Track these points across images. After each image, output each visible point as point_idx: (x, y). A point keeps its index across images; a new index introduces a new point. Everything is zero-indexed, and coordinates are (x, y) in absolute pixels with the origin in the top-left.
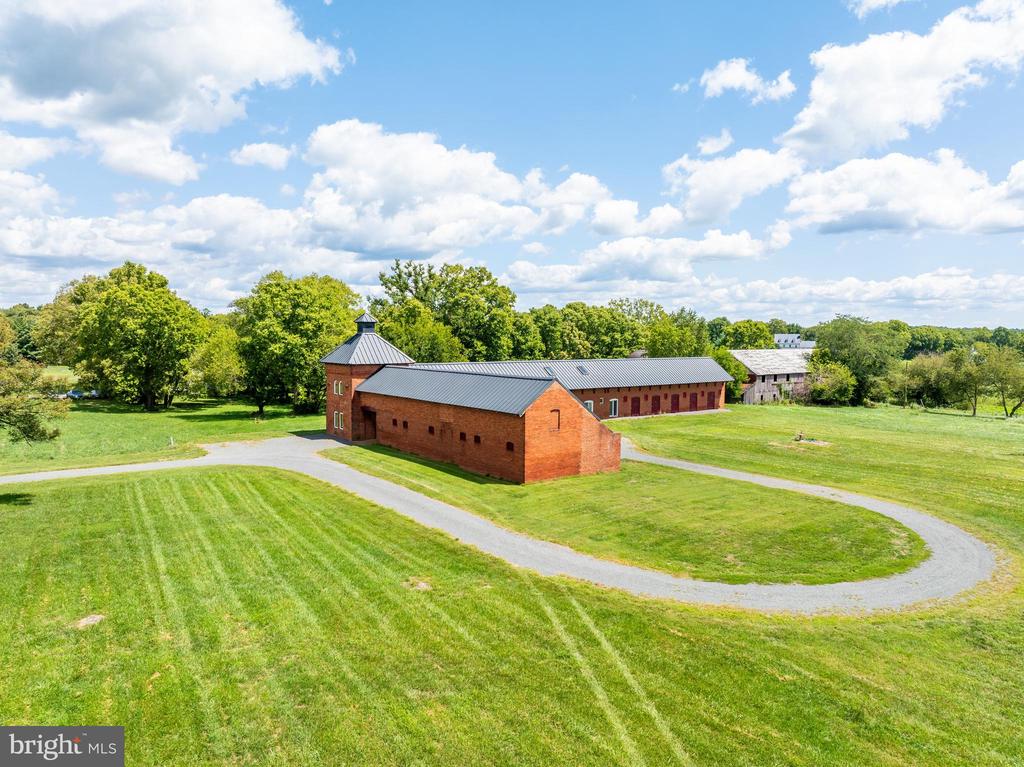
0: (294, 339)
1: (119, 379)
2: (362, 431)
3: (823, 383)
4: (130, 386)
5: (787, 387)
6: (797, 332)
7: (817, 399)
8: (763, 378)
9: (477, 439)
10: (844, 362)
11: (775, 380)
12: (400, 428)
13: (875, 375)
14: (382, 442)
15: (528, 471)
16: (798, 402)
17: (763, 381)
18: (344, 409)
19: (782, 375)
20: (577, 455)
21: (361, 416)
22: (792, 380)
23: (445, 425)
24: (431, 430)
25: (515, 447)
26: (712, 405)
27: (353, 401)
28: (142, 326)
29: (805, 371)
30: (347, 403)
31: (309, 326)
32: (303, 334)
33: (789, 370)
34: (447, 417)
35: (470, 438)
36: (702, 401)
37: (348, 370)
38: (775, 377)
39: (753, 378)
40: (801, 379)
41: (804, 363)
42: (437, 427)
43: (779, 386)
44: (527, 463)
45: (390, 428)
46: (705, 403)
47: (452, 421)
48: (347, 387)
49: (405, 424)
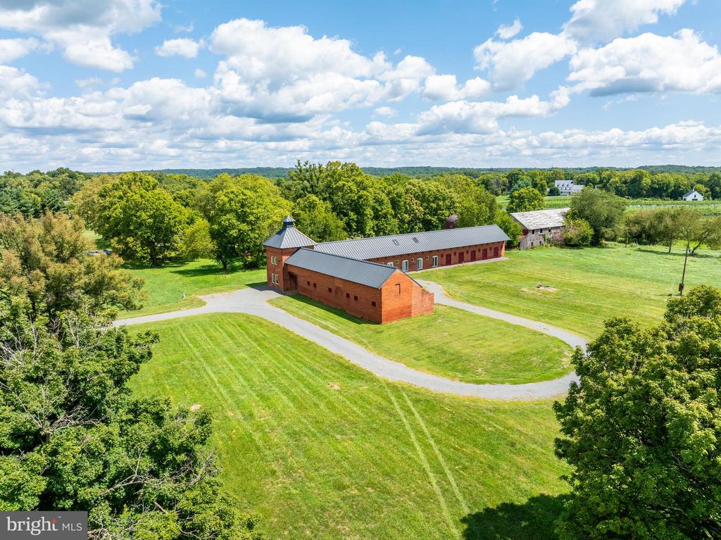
0: (244, 227)
1: (138, 249)
2: (289, 285)
3: (572, 233)
4: (145, 253)
5: (549, 236)
6: (571, 179)
7: (568, 244)
8: (533, 231)
9: (356, 298)
10: (587, 219)
11: (541, 232)
12: (311, 287)
13: (606, 227)
14: (302, 293)
15: (383, 317)
16: (556, 245)
17: (533, 233)
18: (278, 273)
19: (546, 229)
20: (410, 307)
21: (288, 277)
22: (553, 231)
23: (338, 288)
24: (330, 290)
25: (376, 304)
26: (497, 255)
27: (284, 269)
28: (151, 217)
29: (561, 225)
30: (280, 270)
31: (252, 218)
32: (249, 223)
33: (551, 225)
34: (337, 284)
36: (490, 253)
37: (280, 251)
38: (541, 230)
39: (526, 232)
40: (559, 230)
41: (561, 219)
42: (333, 289)
43: (544, 236)
44: (383, 313)
45: (306, 286)
46: (493, 254)
47: (341, 287)
48: (279, 261)
49: (315, 285)
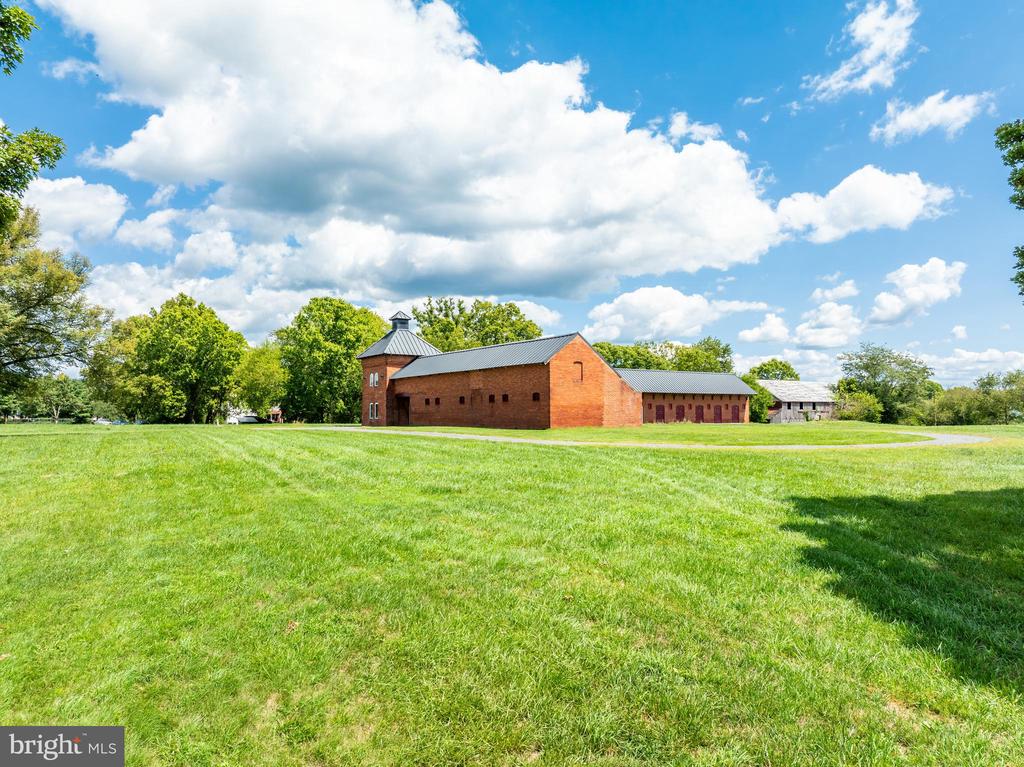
0: (335, 348)
1: (168, 394)
2: (396, 417)
3: (850, 410)
4: (178, 400)
5: (814, 415)
8: (789, 405)
9: (505, 398)
10: (870, 391)
11: (801, 408)
12: (432, 407)
13: (903, 402)
14: (415, 423)
15: (553, 418)
17: (789, 408)
18: (379, 398)
19: (808, 403)
20: (600, 408)
21: (395, 403)
22: (818, 408)
23: (476, 392)
24: (462, 400)
25: (540, 397)
26: (736, 418)
27: (388, 389)
29: (830, 400)
30: (383, 392)
33: (815, 399)
34: (476, 383)
35: (498, 398)
36: (726, 413)
37: (383, 359)
38: (801, 405)
39: (778, 405)
40: (828, 408)
42: (467, 395)
43: (806, 414)
44: (552, 409)
45: (423, 408)
46: (730, 416)
47: (481, 386)
48: (383, 377)
49: (437, 401)
